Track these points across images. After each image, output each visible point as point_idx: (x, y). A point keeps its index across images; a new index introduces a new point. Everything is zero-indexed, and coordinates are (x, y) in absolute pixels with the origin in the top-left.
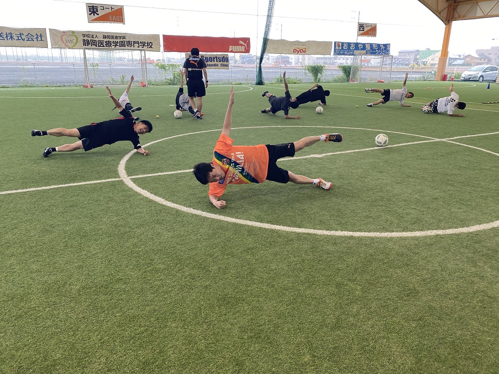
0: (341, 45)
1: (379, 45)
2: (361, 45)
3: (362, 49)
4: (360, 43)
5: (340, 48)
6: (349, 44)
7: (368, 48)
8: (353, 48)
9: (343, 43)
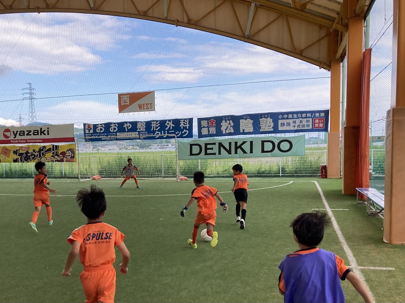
0: (92, 127)
1: (163, 123)
2: (128, 124)
3: (129, 131)
4: (126, 123)
5: (92, 131)
6: (108, 126)
7: (142, 128)
8: (115, 129)
9: (95, 126)
